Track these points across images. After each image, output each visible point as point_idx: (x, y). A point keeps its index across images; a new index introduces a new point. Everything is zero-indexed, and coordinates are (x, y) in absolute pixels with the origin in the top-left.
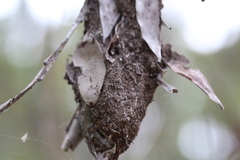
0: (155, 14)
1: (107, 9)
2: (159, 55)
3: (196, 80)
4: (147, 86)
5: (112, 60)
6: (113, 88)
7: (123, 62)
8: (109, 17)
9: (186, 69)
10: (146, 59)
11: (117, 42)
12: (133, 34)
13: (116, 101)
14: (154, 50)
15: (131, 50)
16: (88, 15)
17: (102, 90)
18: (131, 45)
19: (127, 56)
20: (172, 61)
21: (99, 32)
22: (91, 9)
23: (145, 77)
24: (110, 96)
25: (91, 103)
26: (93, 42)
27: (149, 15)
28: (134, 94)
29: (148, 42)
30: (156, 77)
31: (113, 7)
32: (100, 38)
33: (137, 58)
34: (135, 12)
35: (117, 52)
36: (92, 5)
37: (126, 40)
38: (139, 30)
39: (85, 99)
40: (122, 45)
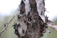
0: (43, 8)
1: (27, 6)
2: (44, 21)
3: (56, 29)
4: (41, 31)
5: (29, 23)
6: (30, 31)
7: (33, 23)
8: (28, 9)
9: (53, 25)
10: (40, 22)
12: (36, 14)
13: (31, 36)
14: (43, 19)
15: (35, 19)
16: (21, 8)
17: (26, 32)
18: (35, 18)
19: (34, 21)
20: (48, 23)
21: (25, 13)
22: (22, 6)
23: (40, 28)
24: (29, 34)
25: (23, 36)
26: (23, 17)
27: (41, 8)
28: (37, 33)
29: (41, 17)
30: (43, 28)
31: (29, 5)
32: (25, 15)
33: (37, 22)
34: (37, 7)
35: (31, 20)
36: (23, 5)
37: (34, 16)
38: (38, 13)
39: (20, 35)
40: (32, 18)
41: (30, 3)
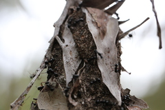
0: (114, 60)
2: (119, 99)
5: (75, 104)
7: (85, 105)
8: (72, 63)
11: (79, 87)
12: (94, 79)
14: (114, 94)
15: (92, 94)
18: (92, 89)
19: (89, 100)
21: (62, 77)
27: (109, 61)
29: (108, 86)
32: (64, 82)
35: (80, 96)
37: (88, 84)
38: (100, 76)
40: (84, 89)
41: (77, 46)
